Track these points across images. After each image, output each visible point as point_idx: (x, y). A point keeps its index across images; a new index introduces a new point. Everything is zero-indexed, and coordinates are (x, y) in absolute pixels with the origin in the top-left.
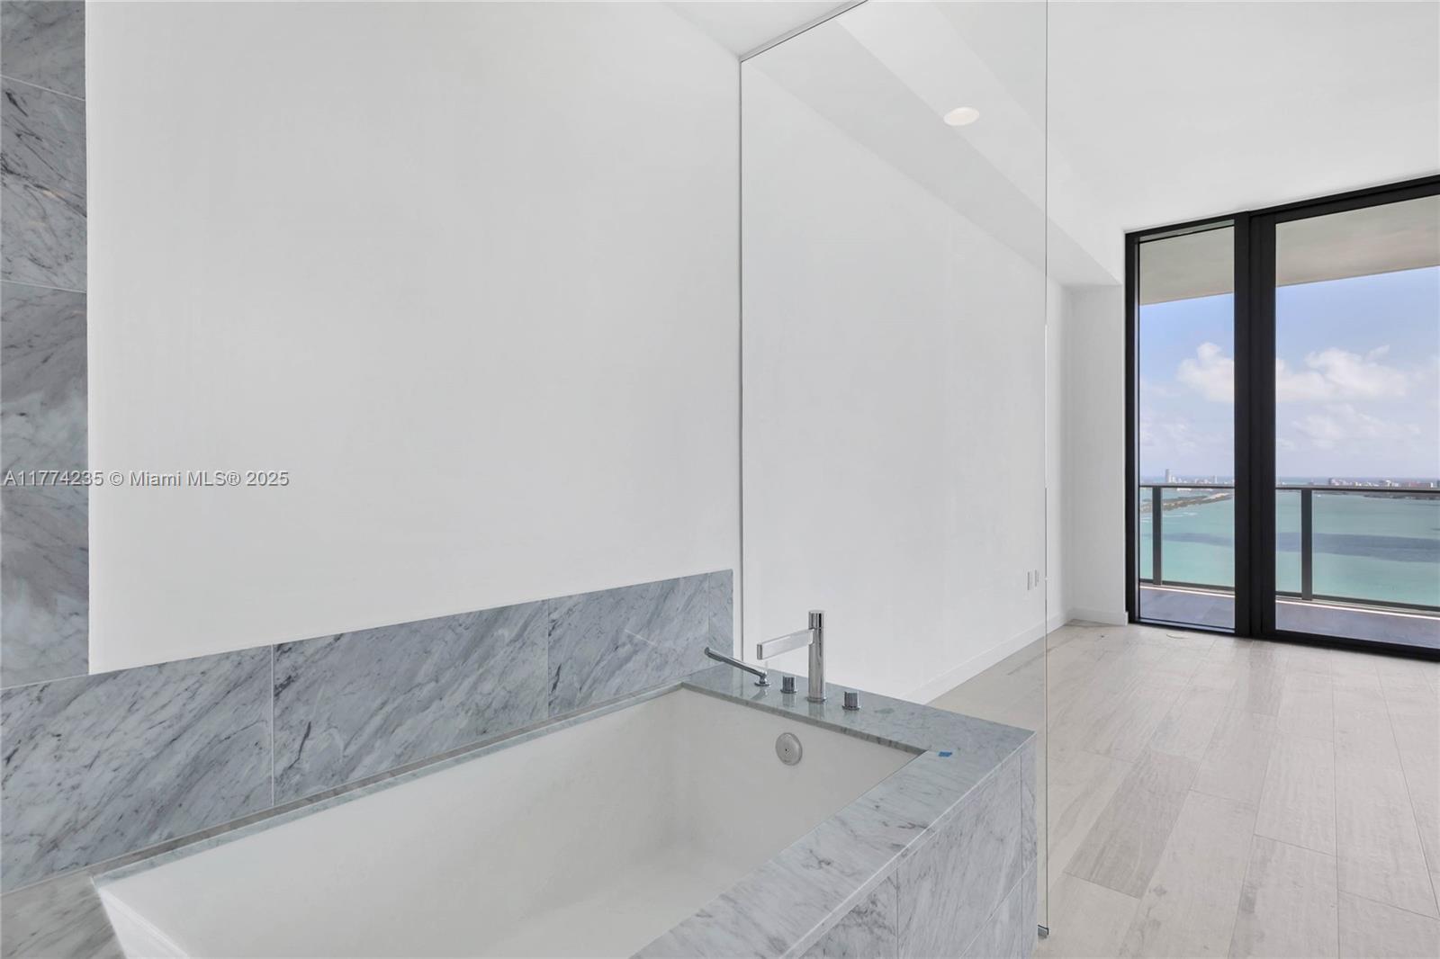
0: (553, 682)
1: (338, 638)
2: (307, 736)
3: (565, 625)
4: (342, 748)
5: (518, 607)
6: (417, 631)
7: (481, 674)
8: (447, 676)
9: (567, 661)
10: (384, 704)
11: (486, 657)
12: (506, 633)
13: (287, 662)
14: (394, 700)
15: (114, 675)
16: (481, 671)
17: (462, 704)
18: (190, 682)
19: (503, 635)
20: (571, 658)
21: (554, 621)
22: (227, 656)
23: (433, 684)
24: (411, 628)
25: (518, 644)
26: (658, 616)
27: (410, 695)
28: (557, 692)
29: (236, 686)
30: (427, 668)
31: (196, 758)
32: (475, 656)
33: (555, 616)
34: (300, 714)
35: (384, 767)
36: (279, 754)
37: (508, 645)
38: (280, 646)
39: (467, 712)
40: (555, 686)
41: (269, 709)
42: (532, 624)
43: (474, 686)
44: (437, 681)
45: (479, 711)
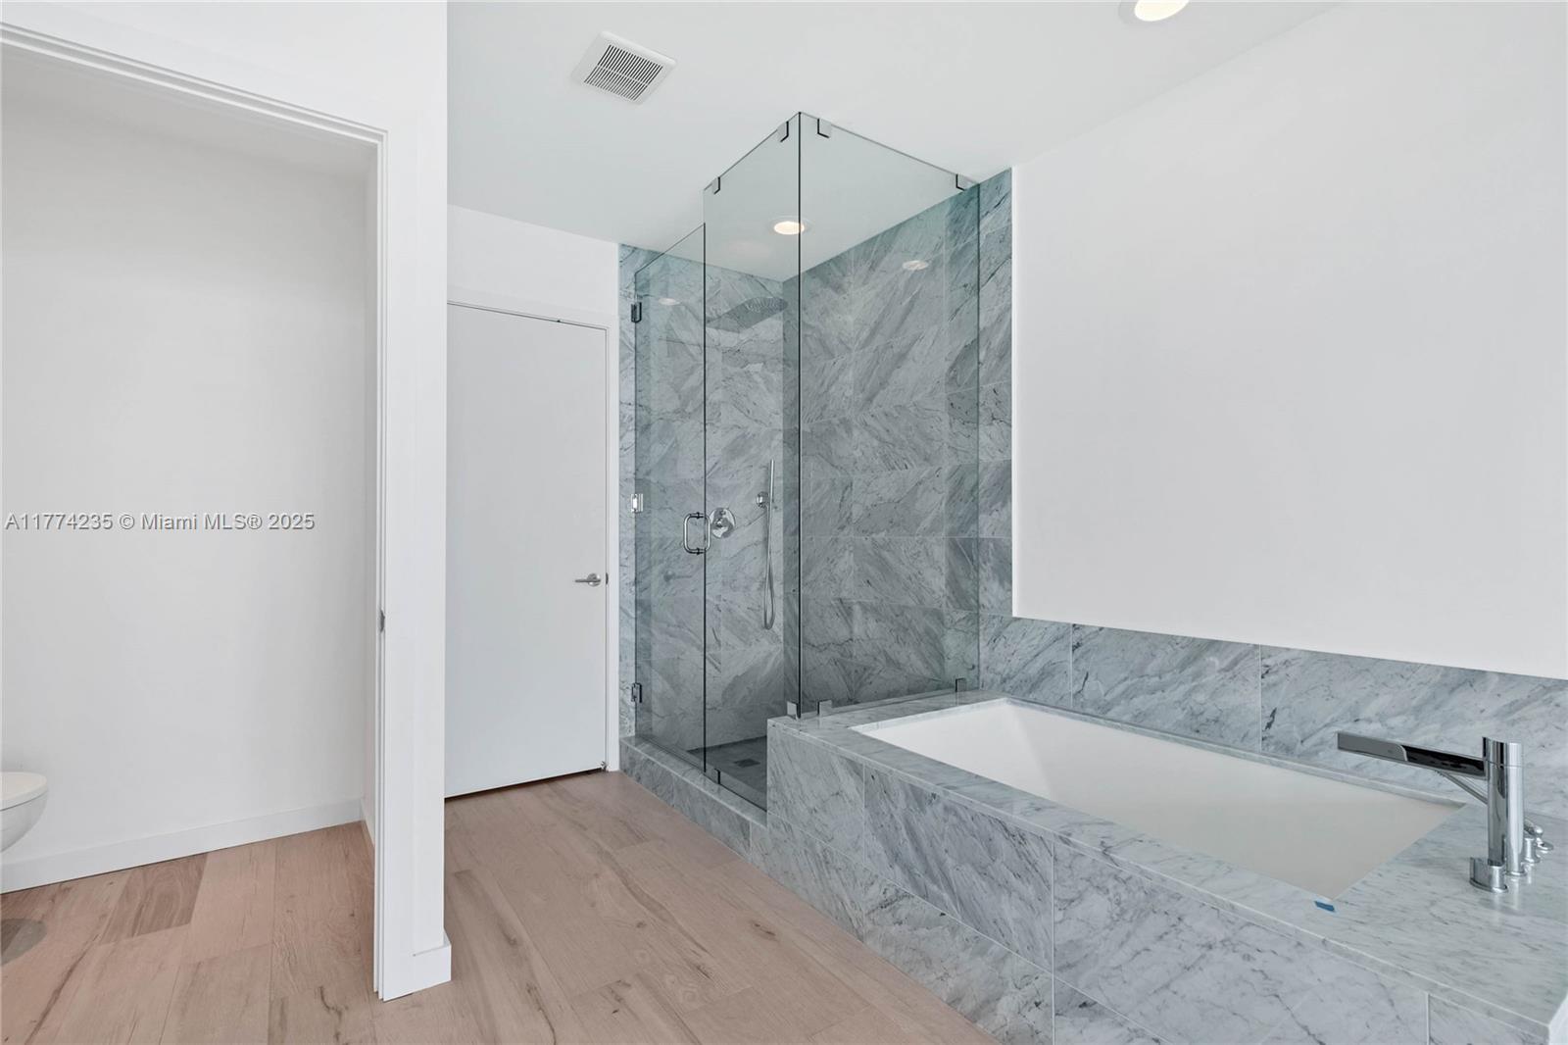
0: (1268, 721)
1: (1101, 629)
2: (1086, 679)
3: (1282, 673)
4: (1103, 693)
5: (1229, 644)
6: (1146, 639)
7: (1195, 686)
8: (1168, 677)
9: (1283, 708)
10: (1126, 679)
11: (1197, 676)
12: (1215, 661)
13: (1078, 634)
14: (1132, 679)
15: (1019, 619)
16: (1194, 684)
17: (1179, 702)
18: (1041, 631)
19: (1214, 663)
20: (1289, 707)
21: (1267, 666)
22: (1054, 623)
23: (1157, 679)
24: (1144, 636)
25: (1229, 674)
26: (1437, 708)
27: (1141, 679)
28: (1271, 731)
29: (1057, 639)
30: (1152, 667)
31: (1043, 668)
32: (1190, 670)
33: (1268, 662)
34: (1083, 665)
35: (1126, 718)
36: (1074, 684)
37: (1219, 671)
38: (1074, 625)
39: (1184, 709)
40: (1269, 726)
41: (1070, 658)
42: (1243, 661)
43: (1189, 694)
44: (1160, 678)
45: (1193, 714)
